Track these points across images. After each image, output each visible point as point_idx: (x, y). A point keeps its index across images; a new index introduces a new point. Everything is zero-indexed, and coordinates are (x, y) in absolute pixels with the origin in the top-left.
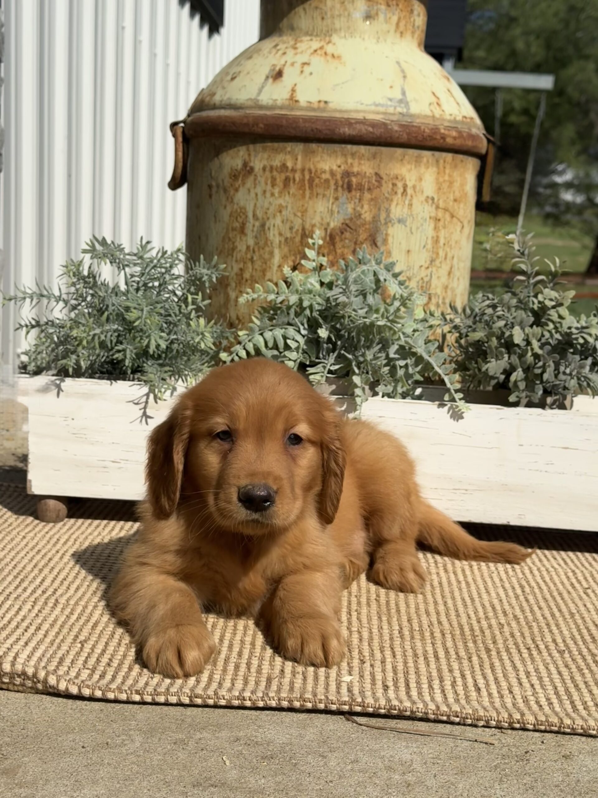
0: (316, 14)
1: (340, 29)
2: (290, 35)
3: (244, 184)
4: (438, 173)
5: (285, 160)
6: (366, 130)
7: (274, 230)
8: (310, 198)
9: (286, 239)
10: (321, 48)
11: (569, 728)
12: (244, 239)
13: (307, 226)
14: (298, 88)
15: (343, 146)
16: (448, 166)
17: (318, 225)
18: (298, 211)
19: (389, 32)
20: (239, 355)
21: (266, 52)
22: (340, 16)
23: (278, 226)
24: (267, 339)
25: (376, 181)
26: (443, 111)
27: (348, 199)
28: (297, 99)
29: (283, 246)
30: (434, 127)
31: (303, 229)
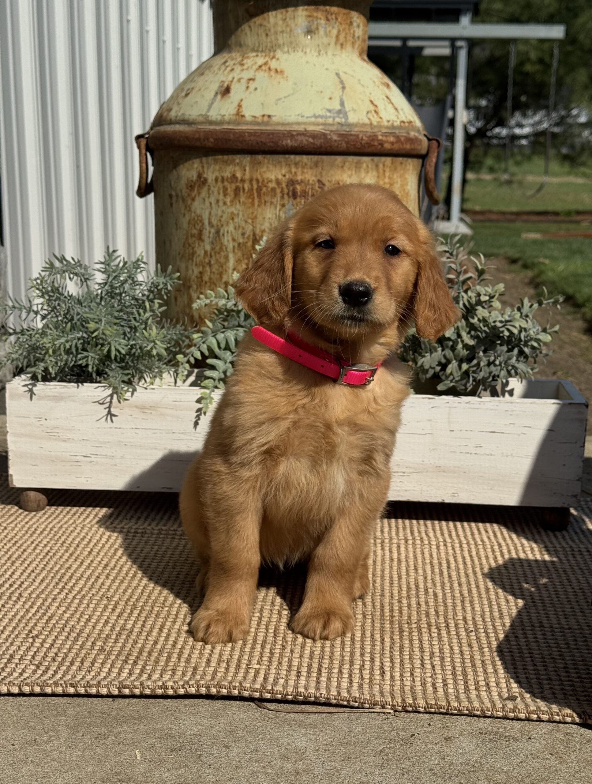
0: (261, 31)
1: (284, 44)
2: (238, 52)
3: (199, 194)
4: (378, 177)
5: (234, 171)
6: (307, 141)
7: (228, 236)
8: (259, 206)
9: (239, 244)
10: (266, 64)
11: (455, 709)
12: (202, 244)
13: (258, 232)
14: (244, 104)
15: (287, 156)
16: (387, 170)
17: (267, 230)
18: (248, 218)
19: (329, 44)
20: (195, 356)
21: (216, 68)
22: (282, 32)
23: (231, 232)
24: (220, 341)
25: (319, 187)
26: (381, 118)
27: (293, 205)
28: (243, 114)
29: (236, 251)
30: (372, 134)
31: (254, 235)
